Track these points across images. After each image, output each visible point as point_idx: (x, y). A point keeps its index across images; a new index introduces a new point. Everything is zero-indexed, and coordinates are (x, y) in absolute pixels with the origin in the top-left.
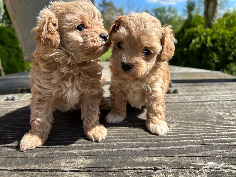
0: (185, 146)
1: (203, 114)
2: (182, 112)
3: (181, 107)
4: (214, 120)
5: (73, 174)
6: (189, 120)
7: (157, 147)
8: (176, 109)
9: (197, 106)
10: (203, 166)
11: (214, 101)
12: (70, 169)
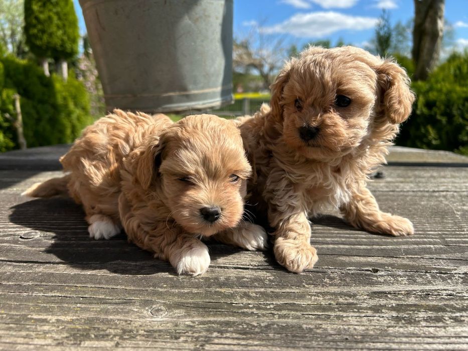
0: (416, 246)
1: (435, 207)
2: (398, 204)
3: (394, 198)
4: (458, 216)
5: (243, 272)
6: (414, 214)
7: (370, 245)
8: (387, 200)
9: (423, 198)
10: (452, 269)
11: (451, 191)
12: (234, 266)
